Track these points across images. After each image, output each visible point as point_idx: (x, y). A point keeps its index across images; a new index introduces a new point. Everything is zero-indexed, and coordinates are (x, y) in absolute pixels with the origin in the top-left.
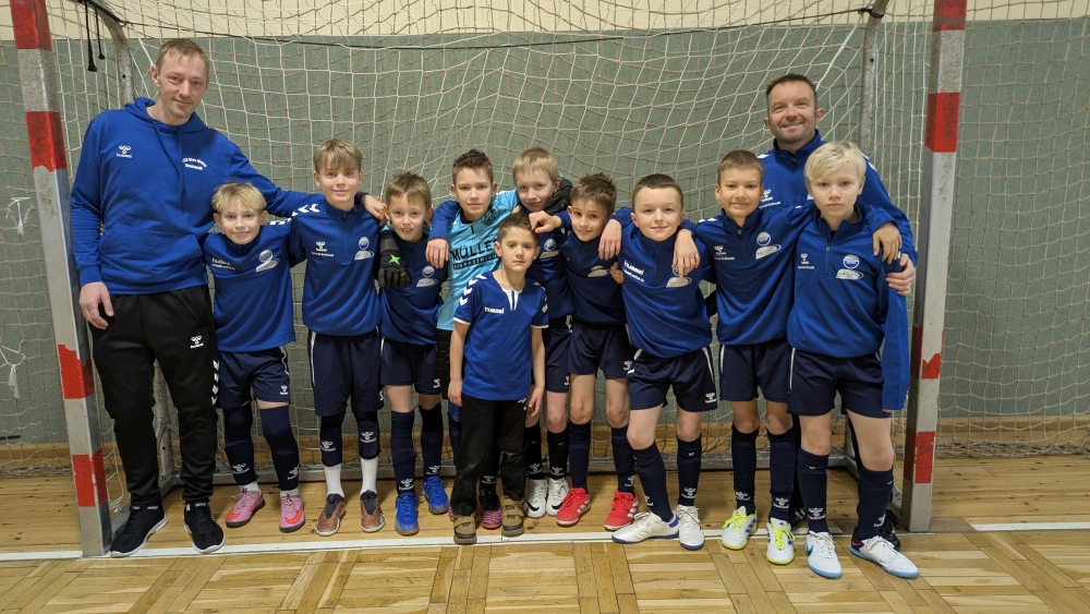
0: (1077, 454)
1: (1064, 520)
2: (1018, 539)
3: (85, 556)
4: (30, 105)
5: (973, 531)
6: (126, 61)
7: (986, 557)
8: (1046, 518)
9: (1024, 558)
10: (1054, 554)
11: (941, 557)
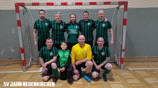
3: (23, 72)
4: (17, 19)
5: (128, 69)
6: (27, 13)
7: (129, 72)
9: (134, 72)
11: (124, 72)
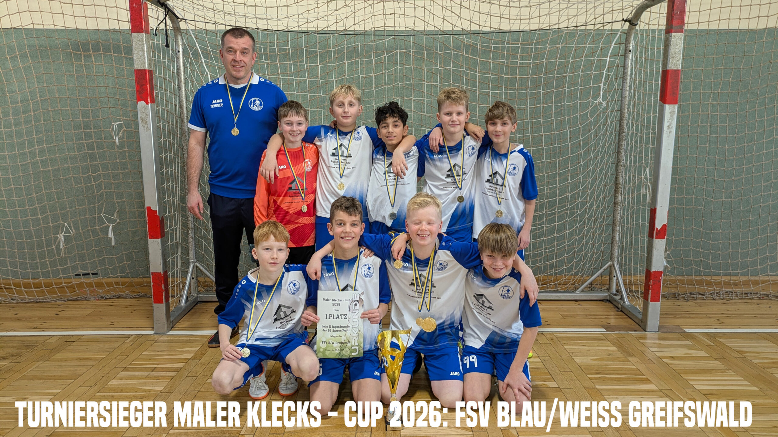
1: (740, 328)
2: (711, 336)
3: (155, 333)
4: (138, 66)
5: (685, 332)
6: (180, 42)
7: (691, 344)
8: (729, 327)
9: (714, 345)
10: (732, 343)
11: (664, 343)
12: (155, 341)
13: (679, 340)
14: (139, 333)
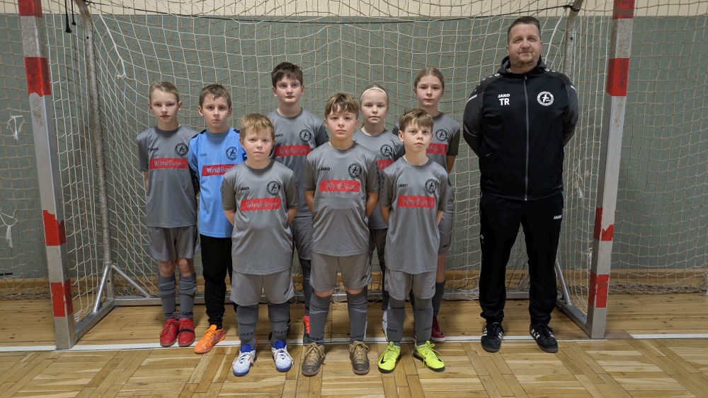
0: (695, 292)
1: (689, 332)
2: (661, 343)
3: (57, 349)
4: (28, 53)
5: (632, 339)
6: (89, 27)
8: (678, 331)
9: (664, 355)
10: (683, 353)
11: (613, 354)
12: (54, 360)
13: (627, 350)
14: (39, 350)
